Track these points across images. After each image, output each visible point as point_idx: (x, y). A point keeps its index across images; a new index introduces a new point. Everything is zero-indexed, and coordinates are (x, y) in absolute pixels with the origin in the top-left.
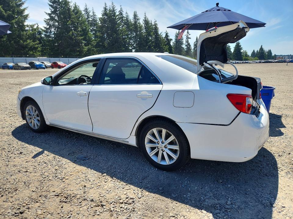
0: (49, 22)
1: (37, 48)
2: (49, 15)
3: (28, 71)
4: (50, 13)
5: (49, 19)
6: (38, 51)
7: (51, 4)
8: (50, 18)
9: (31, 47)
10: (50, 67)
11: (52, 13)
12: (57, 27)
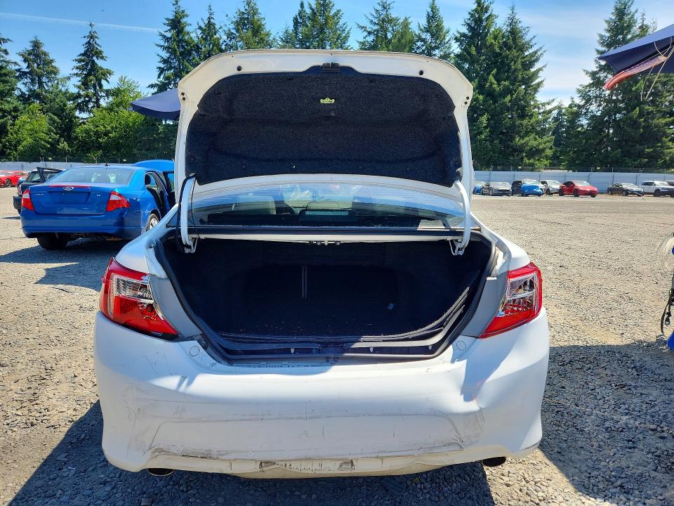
0: (589, 91)
1: (543, 150)
2: (593, 74)
3: (504, 198)
4: (595, 70)
5: (590, 85)
6: (546, 156)
7: (604, 49)
8: (592, 82)
9: (531, 149)
10: (555, 193)
11: (600, 70)
12: (605, 100)
